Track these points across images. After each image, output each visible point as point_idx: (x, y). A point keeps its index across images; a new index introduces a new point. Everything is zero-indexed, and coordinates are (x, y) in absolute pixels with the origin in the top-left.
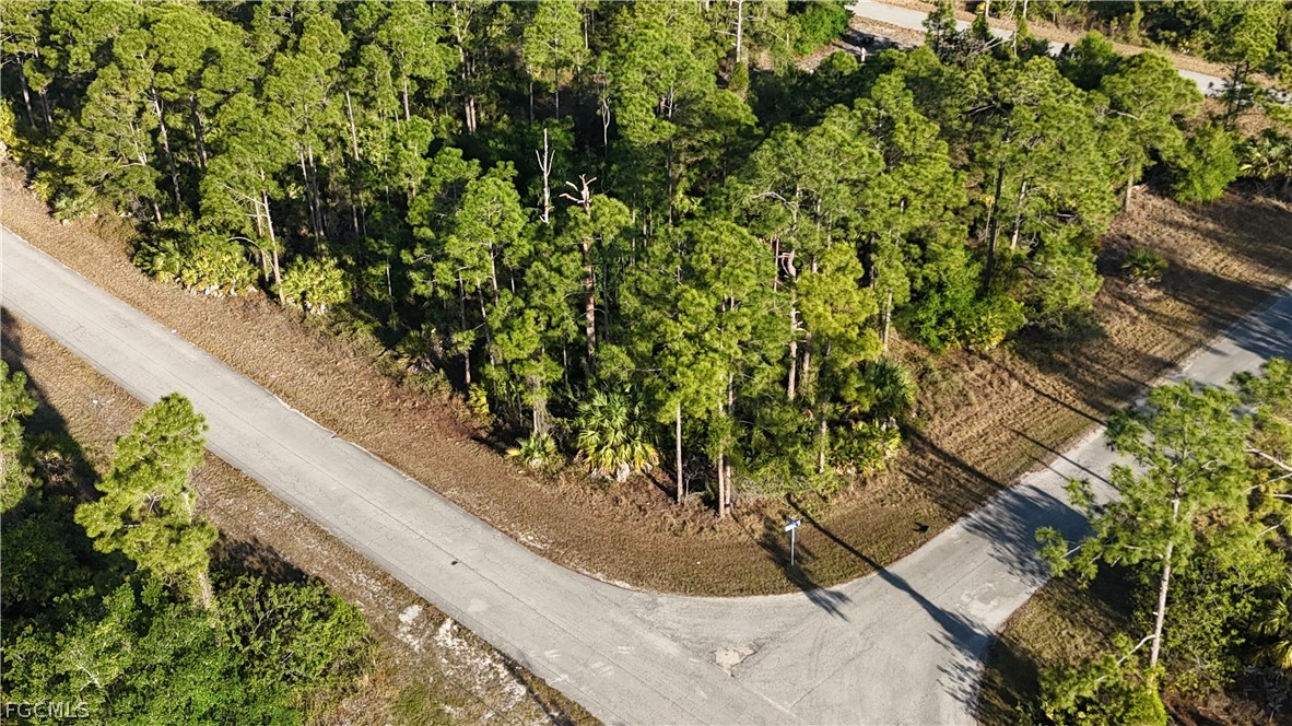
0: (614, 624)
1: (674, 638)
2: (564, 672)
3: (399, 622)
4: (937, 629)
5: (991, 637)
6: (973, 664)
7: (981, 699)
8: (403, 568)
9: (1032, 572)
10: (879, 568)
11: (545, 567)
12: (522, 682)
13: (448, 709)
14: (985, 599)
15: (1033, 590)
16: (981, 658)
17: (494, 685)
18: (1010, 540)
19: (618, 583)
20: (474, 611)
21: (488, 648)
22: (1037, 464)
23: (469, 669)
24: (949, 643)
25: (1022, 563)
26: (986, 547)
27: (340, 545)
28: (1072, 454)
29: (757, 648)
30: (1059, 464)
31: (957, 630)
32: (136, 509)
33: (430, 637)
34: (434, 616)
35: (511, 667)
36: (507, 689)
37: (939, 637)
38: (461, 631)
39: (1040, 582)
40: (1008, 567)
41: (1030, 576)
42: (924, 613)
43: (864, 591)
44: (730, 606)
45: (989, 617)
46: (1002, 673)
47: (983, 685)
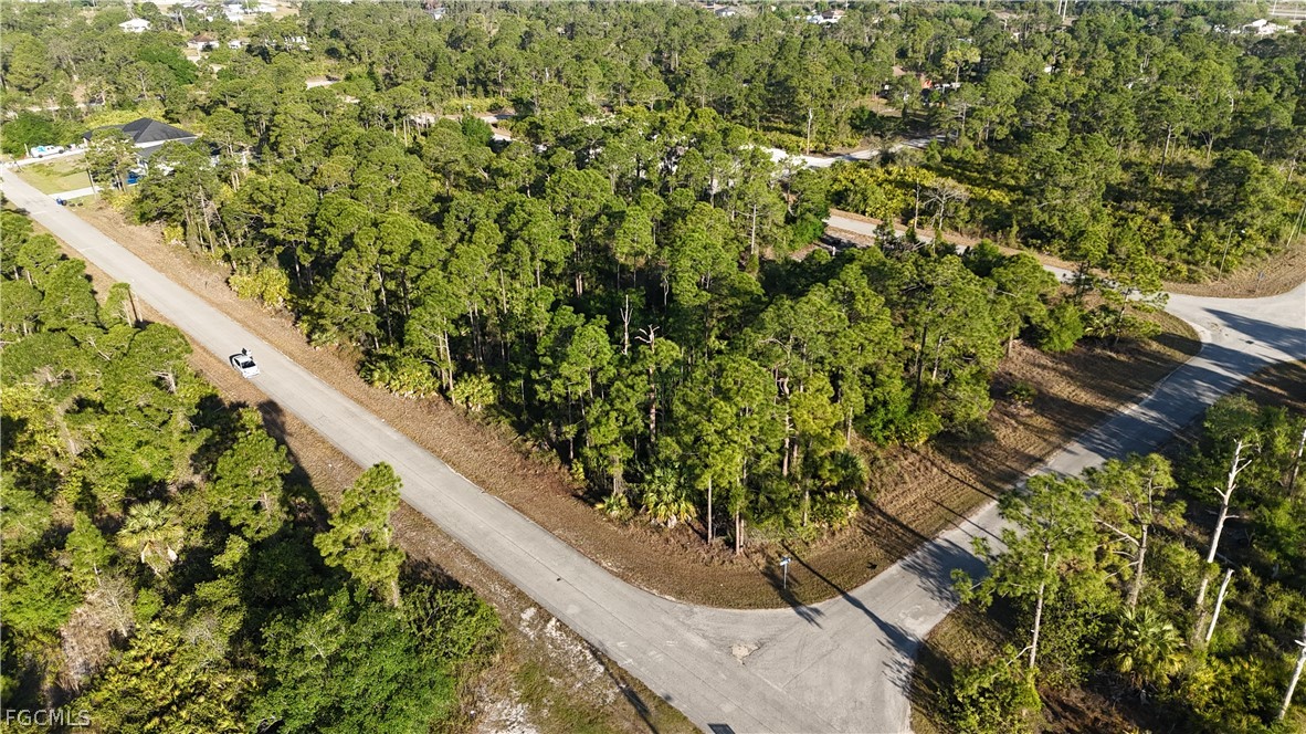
0: (664, 625)
1: (704, 637)
2: (631, 657)
3: (521, 619)
4: (882, 636)
5: (919, 642)
6: (907, 661)
7: (912, 686)
8: (525, 582)
9: (947, 599)
10: (843, 593)
11: (619, 584)
12: (602, 663)
13: (552, 680)
14: (915, 616)
15: (948, 611)
16: (912, 657)
17: (583, 665)
18: (932, 577)
19: (667, 597)
20: (571, 612)
21: (579, 639)
22: (950, 525)
23: (566, 653)
24: (890, 646)
25: (940, 592)
26: (916, 580)
27: (483, 565)
28: (974, 519)
29: (761, 645)
30: (965, 525)
31: (896, 637)
32: (353, 538)
33: (541, 630)
34: (544, 615)
35: (594, 653)
36: (591, 668)
37: (884, 642)
38: (562, 626)
39: (953, 606)
40: (931, 594)
41: (945, 601)
42: (874, 625)
43: (832, 607)
44: (742, 615)
45: (919, 629)
46: (927, 668)
47: (914, 676)
